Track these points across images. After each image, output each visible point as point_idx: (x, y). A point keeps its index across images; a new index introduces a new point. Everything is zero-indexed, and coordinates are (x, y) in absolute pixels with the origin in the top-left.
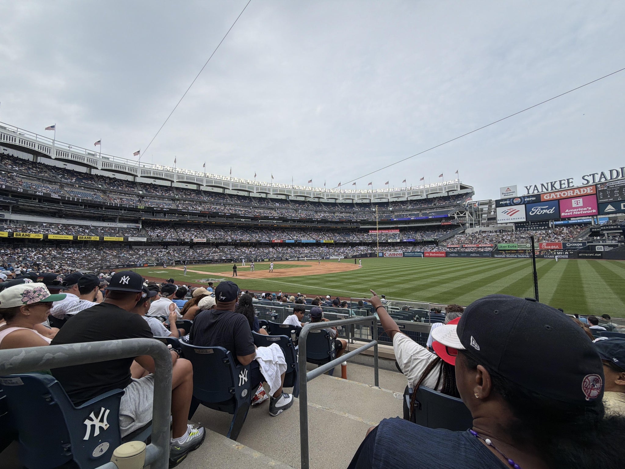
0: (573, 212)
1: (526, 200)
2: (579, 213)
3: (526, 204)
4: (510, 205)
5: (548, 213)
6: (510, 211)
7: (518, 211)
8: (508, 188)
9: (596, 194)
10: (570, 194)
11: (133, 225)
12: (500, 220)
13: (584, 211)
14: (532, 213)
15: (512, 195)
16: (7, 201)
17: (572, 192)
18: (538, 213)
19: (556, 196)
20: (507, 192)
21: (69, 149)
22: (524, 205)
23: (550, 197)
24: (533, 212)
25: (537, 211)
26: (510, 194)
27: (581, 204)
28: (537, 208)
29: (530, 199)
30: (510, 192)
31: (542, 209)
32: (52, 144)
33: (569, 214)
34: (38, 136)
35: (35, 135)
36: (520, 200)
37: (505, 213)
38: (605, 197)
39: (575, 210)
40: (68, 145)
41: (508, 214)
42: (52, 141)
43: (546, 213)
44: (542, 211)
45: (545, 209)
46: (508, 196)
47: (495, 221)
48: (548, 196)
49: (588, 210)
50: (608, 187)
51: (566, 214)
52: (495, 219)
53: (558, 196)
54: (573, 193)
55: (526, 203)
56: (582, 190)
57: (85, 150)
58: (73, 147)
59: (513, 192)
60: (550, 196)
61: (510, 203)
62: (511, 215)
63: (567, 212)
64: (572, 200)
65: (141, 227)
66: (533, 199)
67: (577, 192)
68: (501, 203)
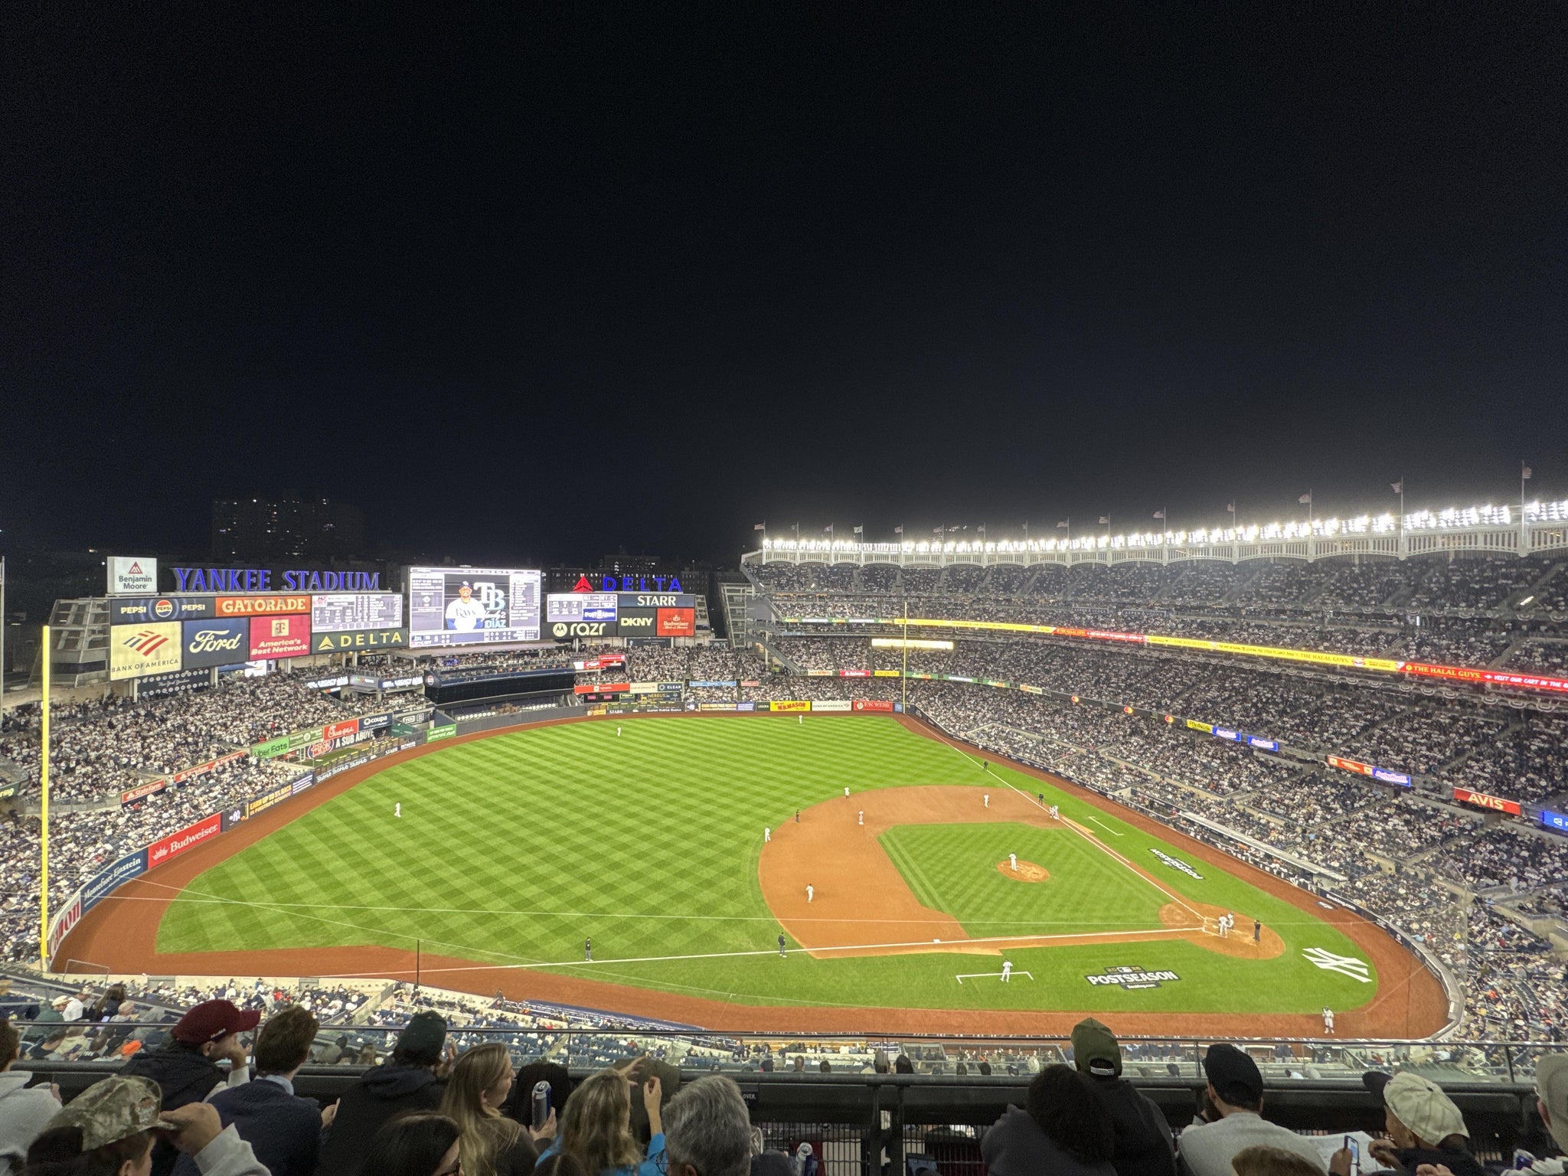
0: (272, 648)
1: (184, 608)
2: (281, 650)
3: (185, 618)
4: (147, 619)
5: (228, 648)
6: (145, 639)
7: (165, 640)
8: (136, 565)
9: (310, 614)
12: (119, 669)
13: (289, 646)
14: (195, 647)
15: (144, 586)
17: (273, 602)
18: (207, 649)
19: (246, 607)
20: (131, 576)
22: (178, 624)
24: (198, 644)
25: (208, 641)
26: (139, 583)
27: (285, 632)
28: (206, 635)
29: (194, 607)
30: (138, 576)
31: (217, 638)
33: (264, 652)
36: (170, 606)
37: (131, 646)
38: (322, 621)
39: (276, 644)
41: (139, 649)
43: (223, 648)
44: (215, 643)
45: (223, 637)
46: (135, 590)
47: (102, 673)
49: (295, 645)
50: (330, 604)
51: (260, 652)
52: (102, 665)
53: (249, 609)
54: (276, 606)
55: (183, 617)
56: (289, 601)
59: (148, 579)
60: (234, 605)
61: (146, 614)
62: (146, 653)
63: (262, 648)
64: (275, 623)
66: (201, 607)
67: (281, 606)
68: (123, 610)
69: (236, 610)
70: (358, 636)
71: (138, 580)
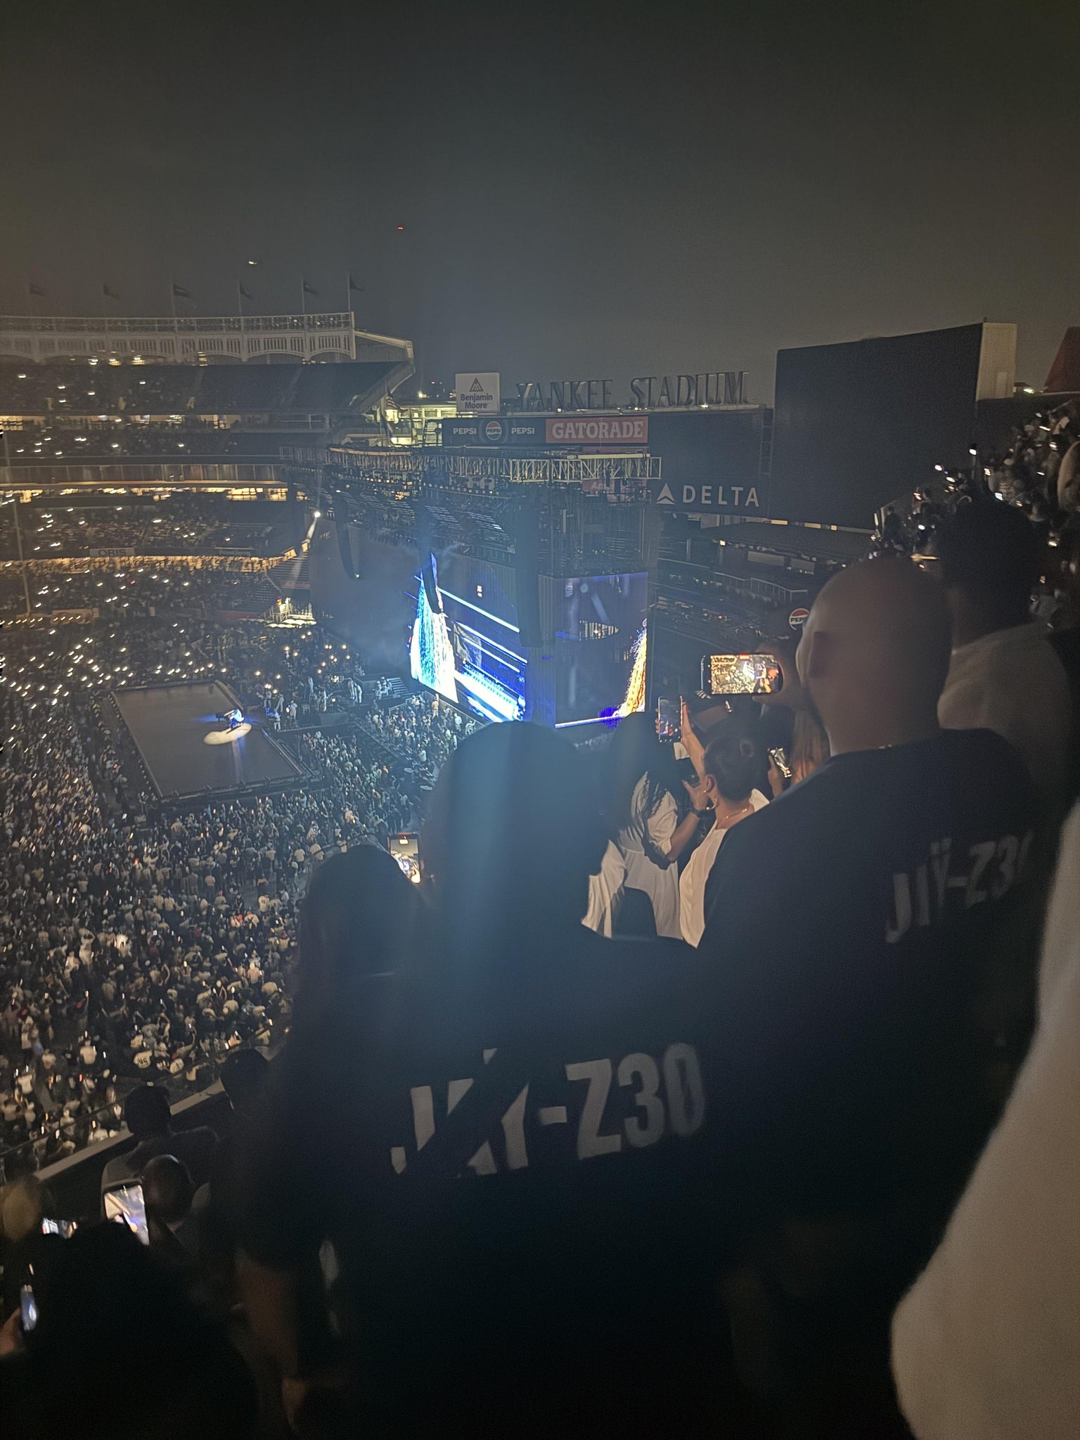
1: (514, 430)
8: (476, 381)
10: (604, 433)
17: (606, 426)
19: (577, 431)
20: (472, 394)
23: (565, 433)
26: (479, 402)
29: (524, 430)
30: (479, 394)
36: (499, 428)
46: (476, 409)
48: (559, 428)
53: (581, 435)
54: (609, 434)
56: (625, 424)
59: (489, 397)
60: (565, 429)
61: (477, 436)
66: (531, 431)
67: (616, 431)
68: (455, 431)
69: (567, 436)
70: (704, 488)
71: (479, 398)
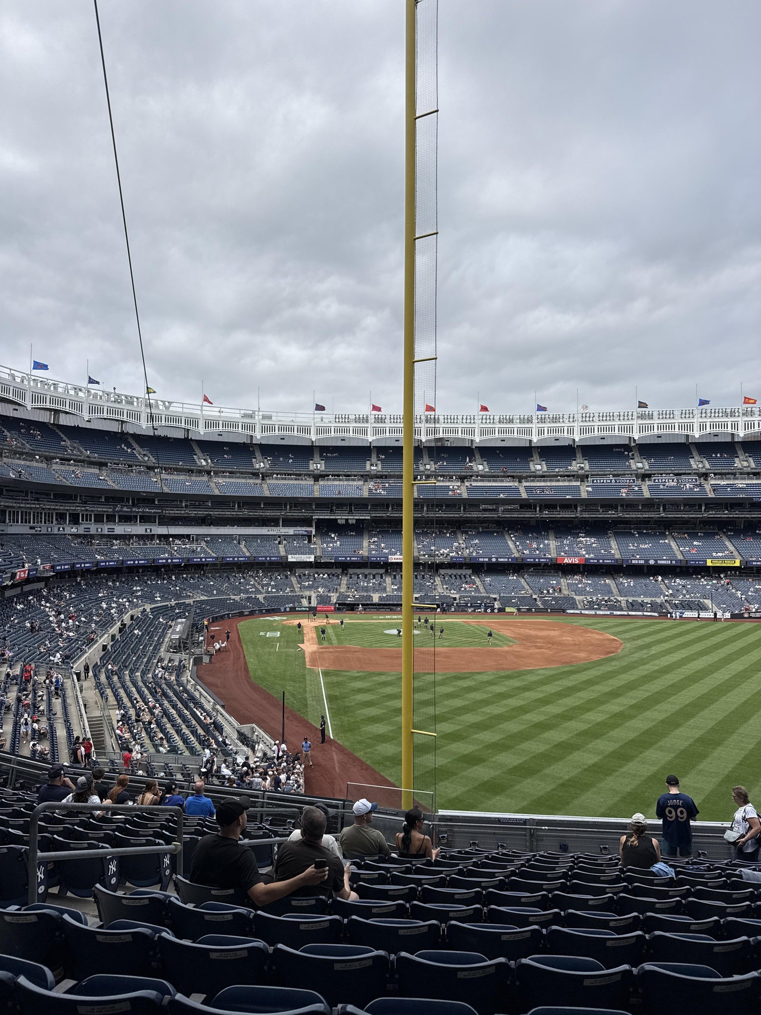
11: (302, 530)
16: (153, 511)
21: (218, 414)
32: (199, 412)
34: (184, 405)
35: (181, 405)
40: (218, 409)
42: (199, 408)
57: (238, 411)
58: (224, 410)
65: (314, 533)
